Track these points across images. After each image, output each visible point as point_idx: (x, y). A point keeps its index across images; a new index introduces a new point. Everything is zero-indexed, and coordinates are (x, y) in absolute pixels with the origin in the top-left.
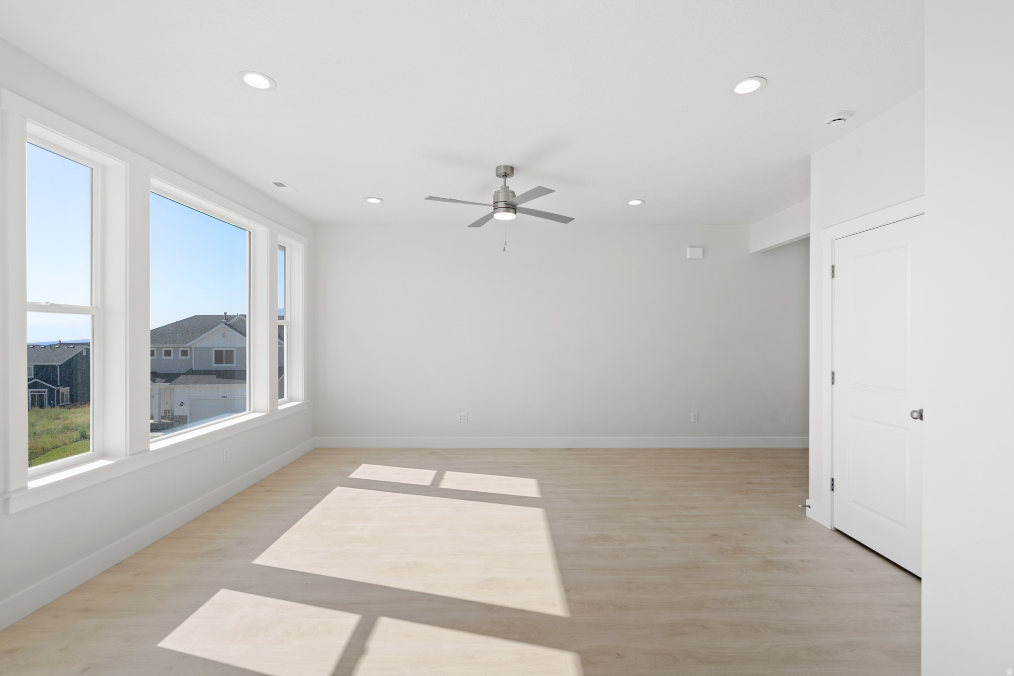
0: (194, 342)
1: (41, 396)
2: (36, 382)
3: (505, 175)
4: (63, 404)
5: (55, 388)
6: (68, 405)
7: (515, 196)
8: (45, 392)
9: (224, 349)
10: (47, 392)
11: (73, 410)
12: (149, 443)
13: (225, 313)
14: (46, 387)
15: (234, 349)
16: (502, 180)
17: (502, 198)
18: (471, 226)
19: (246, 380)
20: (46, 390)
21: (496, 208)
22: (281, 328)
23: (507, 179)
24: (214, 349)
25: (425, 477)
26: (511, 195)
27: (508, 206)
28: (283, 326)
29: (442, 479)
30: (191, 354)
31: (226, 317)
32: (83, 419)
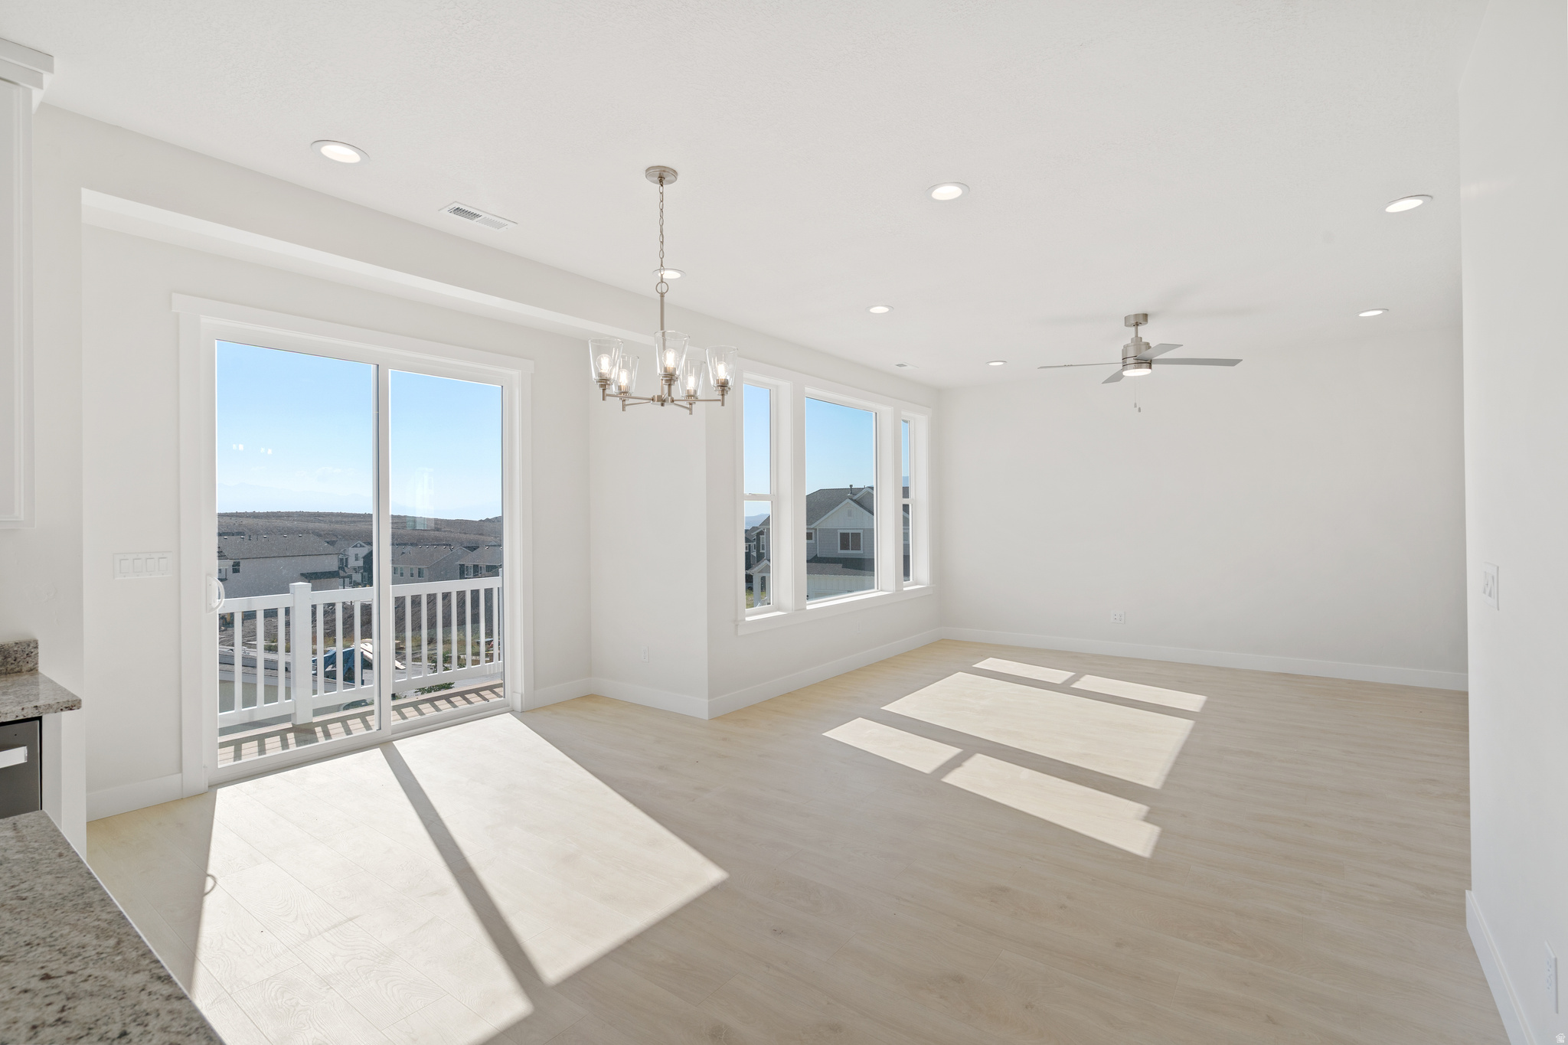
0: (818, 522)
3: (1137, 324)
7: (1150, 347)
9: (850, 532)
12: (806, 605)
13: (851, 486)
15: (861, 531)
16: (1133, 328)
17: (1131, 353)
18: (1106, 382)
19: (874, 571)
21: (1125, 365)
22: (906, 508)
23: (1139, 327)
24: (839, 531)
25: (1059, 676)
26: (1143, 347)
27: (1139, 361)
28: (908, 505)
29: (1078, 680)
30: (816, 538)
31: (852, 490)
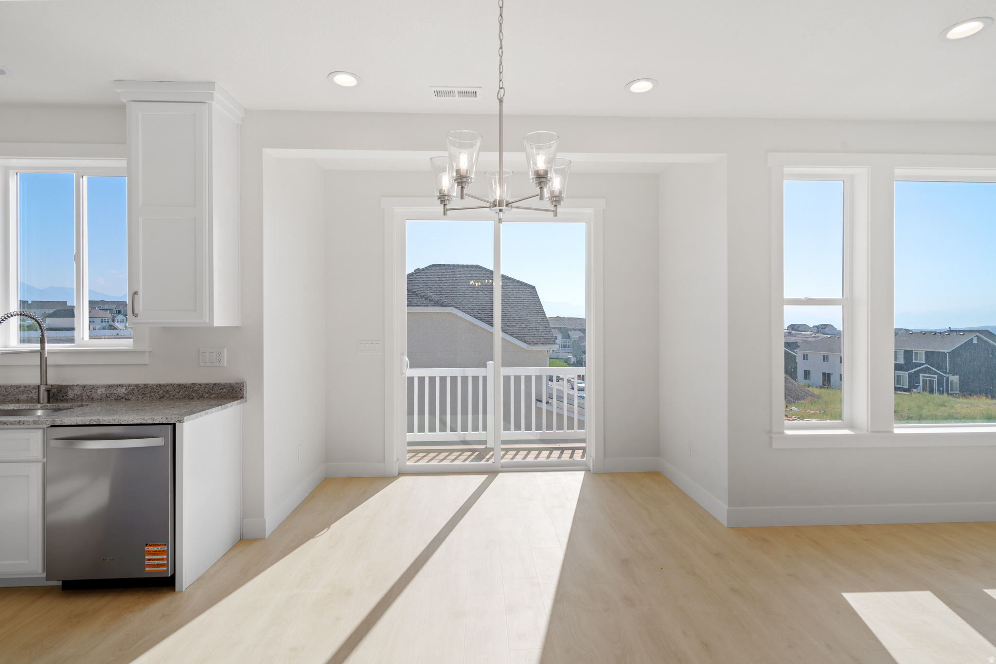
1: (931, 382)
2: (927, 367)
4: (952, 392)
5: (944, 375)
6: (956, 394)
8: (935, 378)
10: (936, 378)
11: (961, 400)
14: (936, 373)
20: (936, 376)
32: (969, 411)
